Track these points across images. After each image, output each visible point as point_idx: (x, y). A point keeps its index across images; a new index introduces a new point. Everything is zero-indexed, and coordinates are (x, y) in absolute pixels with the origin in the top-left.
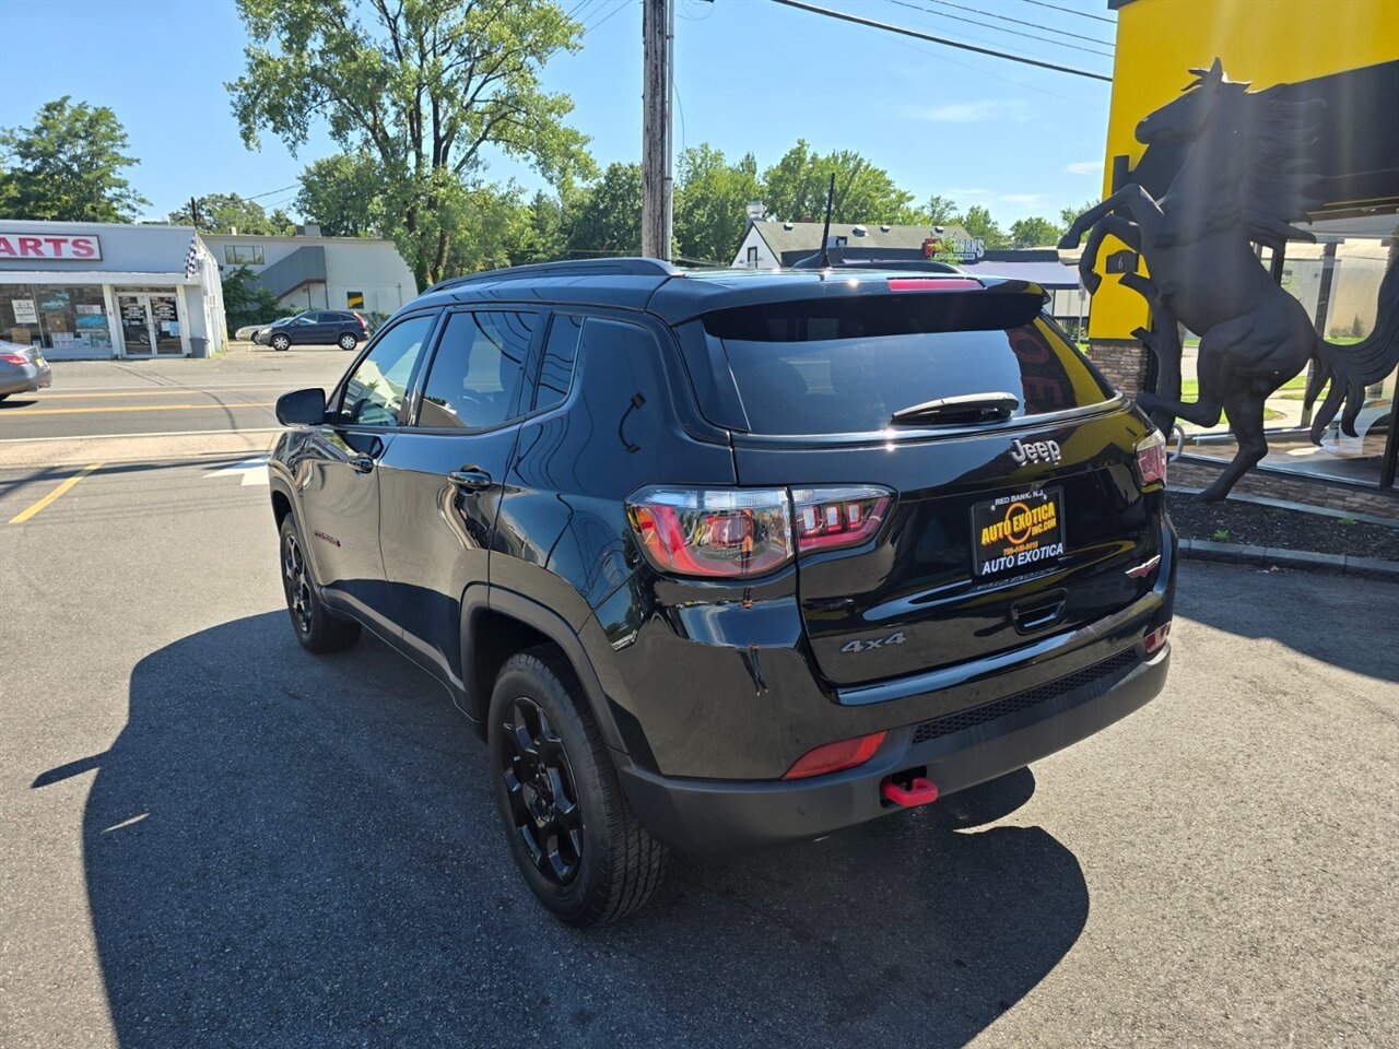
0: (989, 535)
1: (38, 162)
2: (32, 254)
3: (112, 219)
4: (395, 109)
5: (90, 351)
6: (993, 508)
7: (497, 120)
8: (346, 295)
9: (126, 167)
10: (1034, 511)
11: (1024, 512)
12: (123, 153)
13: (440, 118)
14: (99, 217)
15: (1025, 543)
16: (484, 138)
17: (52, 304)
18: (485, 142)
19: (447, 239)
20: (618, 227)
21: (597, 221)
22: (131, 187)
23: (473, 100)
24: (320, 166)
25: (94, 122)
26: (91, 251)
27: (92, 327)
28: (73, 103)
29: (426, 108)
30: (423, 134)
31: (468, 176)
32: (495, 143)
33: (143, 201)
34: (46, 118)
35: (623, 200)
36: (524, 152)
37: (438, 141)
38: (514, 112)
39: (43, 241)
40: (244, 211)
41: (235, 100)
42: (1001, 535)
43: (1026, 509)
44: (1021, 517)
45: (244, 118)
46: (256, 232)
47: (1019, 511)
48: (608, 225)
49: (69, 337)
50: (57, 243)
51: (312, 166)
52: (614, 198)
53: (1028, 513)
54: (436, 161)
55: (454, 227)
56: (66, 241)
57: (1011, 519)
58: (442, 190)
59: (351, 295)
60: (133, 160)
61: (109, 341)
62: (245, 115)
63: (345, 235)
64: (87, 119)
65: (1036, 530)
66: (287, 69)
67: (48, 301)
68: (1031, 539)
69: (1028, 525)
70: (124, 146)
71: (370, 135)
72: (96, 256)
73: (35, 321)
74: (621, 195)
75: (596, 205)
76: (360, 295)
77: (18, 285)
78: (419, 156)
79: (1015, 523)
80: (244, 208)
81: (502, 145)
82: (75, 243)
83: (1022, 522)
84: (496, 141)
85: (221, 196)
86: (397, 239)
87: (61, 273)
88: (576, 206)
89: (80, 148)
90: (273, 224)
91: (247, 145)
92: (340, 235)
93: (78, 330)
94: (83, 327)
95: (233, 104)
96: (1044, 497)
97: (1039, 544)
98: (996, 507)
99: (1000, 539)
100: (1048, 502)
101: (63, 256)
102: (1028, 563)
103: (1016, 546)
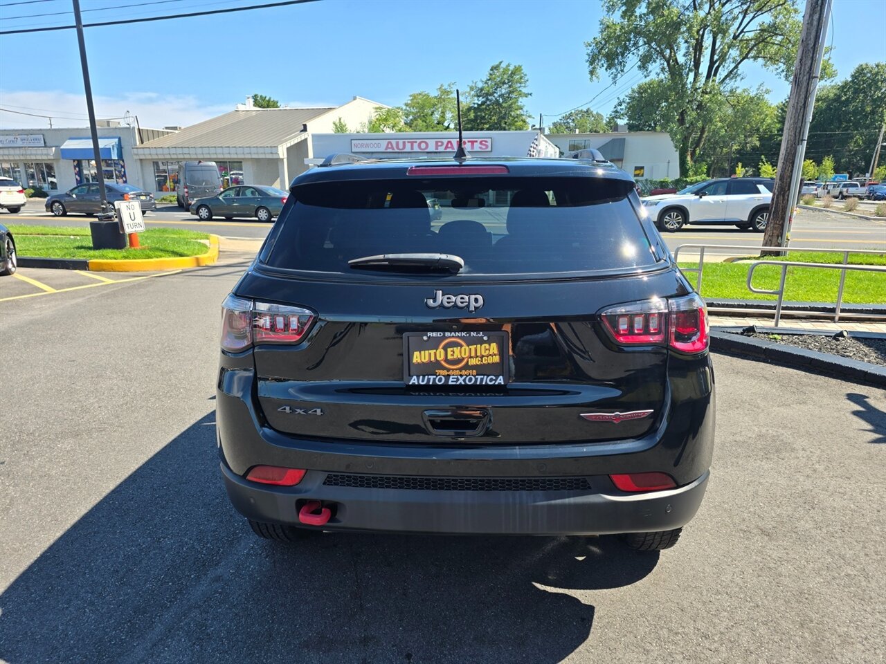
0: (419, 357)
1: (484, 99)
3: (514, 127)
4: (686, 45)
6: (425, 338)
7: (759, 43)
8: (634, 168)
9: (524, 98)
10: (473, 347)
11: (462, 346)
12: (524, 90)
13: (716, 48)
14: (507, 128)
15: (460, 369)
16: (746, 57)
18: (746, 60)
19: (706, 129)
20: (855, 113)
21: (837, 109)
22: (525, 109)
23: (742, 31)
24: (640, 87)
25: (513, 73)
26: (487, 147)
28: (503, 65)
29: (708, 42)
30: (702, 59)
31: (730, 84)
32: (755, 60)
33: (530, 116)
34: (491, 75)
35: (865, 92)
36: (777, 64)
37: (712, 63)
38: (772, 36)
40: (593, 119)
41: (589, 52)
42: (433, 359)
43: (464, 344)
44: (456, 349)
45: (592, 63)
46: (595, 131)
47: (453, 344)
48: (847, 113)
50: (473, 143)
51: (635, 87)
52: (856, 92)
53: (466, 347)
54: (708, 76)
55: (711, 121)
56: (476, 141)
57: (445, 348)
58: (707, 96)
59: (637, 168)
60: (528, 94)
62: (593, 60)
63: (648, 130)
64: (510, 72)
65: (473, 362)
66: (622, 28)
68: (467, 367)
69: (463, 356)
70: (525, 87)
71: (666, 64)
72: (489, 149)
74: (864, 88)
75: (840, 97)
76: (642, 168)
78: (696, 75)
79: (449, 353)
80: (593, 117)
81: (760, 61)
82: (481, 143)
83: (455, 353)
84: (755, 58)
85: (581, 111)
86: (671, 131)
88: (822, 100)
89: (504, 90)
90: (606, 125)
91: (591, 79)
92: (644, 130)
95: (588, 54)
96: (485, 338)
97: (474, 372)
98: (429, 338)
99: (431, 362)
100: (489, 342)
101: (475, 150)
102: (461, 384)
103: (448, 370)
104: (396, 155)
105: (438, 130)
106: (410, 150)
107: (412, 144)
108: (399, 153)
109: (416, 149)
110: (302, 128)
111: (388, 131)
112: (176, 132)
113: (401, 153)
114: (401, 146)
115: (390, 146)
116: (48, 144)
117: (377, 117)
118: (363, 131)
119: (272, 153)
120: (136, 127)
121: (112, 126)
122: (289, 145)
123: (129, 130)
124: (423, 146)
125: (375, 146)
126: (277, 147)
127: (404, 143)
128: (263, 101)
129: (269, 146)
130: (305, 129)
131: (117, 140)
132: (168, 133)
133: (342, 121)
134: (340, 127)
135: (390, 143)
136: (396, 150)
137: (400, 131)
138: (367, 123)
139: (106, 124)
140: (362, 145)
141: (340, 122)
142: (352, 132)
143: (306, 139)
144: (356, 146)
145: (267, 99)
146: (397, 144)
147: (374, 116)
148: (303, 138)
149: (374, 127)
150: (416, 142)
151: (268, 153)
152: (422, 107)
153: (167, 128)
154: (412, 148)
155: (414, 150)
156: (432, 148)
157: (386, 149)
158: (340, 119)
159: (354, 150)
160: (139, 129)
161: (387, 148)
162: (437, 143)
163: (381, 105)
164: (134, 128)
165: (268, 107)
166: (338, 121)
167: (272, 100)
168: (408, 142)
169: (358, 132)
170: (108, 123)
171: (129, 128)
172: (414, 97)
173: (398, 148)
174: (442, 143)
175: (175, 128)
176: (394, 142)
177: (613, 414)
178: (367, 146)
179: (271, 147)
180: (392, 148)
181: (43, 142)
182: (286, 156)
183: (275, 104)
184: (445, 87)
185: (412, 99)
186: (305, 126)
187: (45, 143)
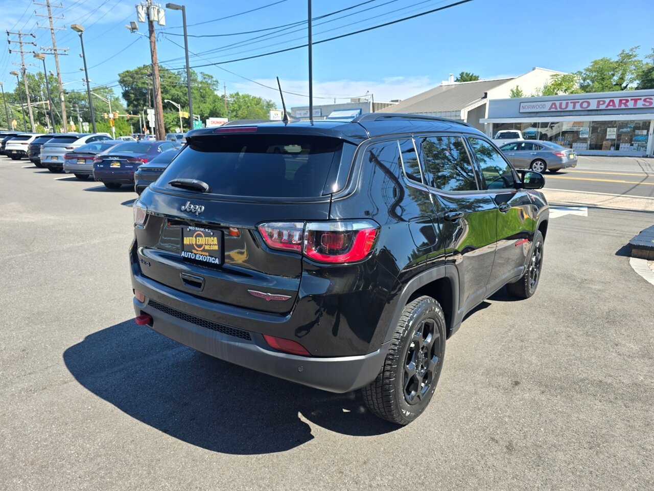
0: (186, 241)
2: (623, 106)
5: (636, 153)
6: (188, 229)
10: (207, 238)
11: (202, 237)
15: (201, 251)
17: (625, 130)
26: (651, 103)
27: (640, 141)
39: (630, 100)
43: (203, 236)
44: (200, 238)
47: (199, 235)
49: (628, 145)
50: (636, 101)
53: (204, 238)
56: (640, 99)
57: (196, 237)
61: (646, 148)
65: (207, 248)
67: (623, 129)
68: (205, 250)
69: (203, 243)
73: (615, 138)
77: (612, 121)
79: (197, 240)
82: (645, 100)
83: (201, 241)
87: (633, 115)
93: (633, 142)
94: (635, 141)
96: (212, 234)
97: (207, 254)
98: (190, 230)
99: (190, 244)
100: (213, 236)
101: (638, 107)
102: (201, 260)
103: (197, 251)
104: (559, 114)
105: (613, 91)
106: (572, 109)
107: (575, 104)
108: (561, 112)
109: (578, 107)
110: (484, 95)
111: (561, 93)
112: (397, 103)
113: (563, 111)
114: (563, 106)
115: (553, 106)
116: (323, 115)
117: (553, 83)
118: (538, 95)
119: (456, 116)
120: (372, 102)
121: (361, 101)
122: (470, 109)
123: (367, 104)
124: (585, 105)
125: (541, 107)
126: (460, 111)
127: (567, 104)
128: (468, 76)
129: (455, 110)
130: (486, 97)
131: (359, 111)
132: (391, 104)
133: (519, 88)
134: (516, 94)
135: (555, 104)
136: (559, 110)
137: (572, 93)
138: (542, 88)
139: (358, 100)
140: (529, 107)
141: (517, 89)
142: (527, 96)
143: (485, 104)
144: (524, 108)
145: (471, 75)
146: (561, 104)
147: (550, 82)
148: (483, 103)
149: (548, 91)
150: (578, 102)
151: (453, 116)
152: (601, 71)
153: (392, 101)
154: (574, 107)
155: (576, 109)
156: (593, 106)
157: (550, 109)
158: (517, 87)
159: (522, 111)
160: (373, 103)
161: (551, 107)
162: (599, 102)
163: (558, 73)
164: (370, 102)
165: (470, 80)
166: (516, 88)
167: (474, 75)
168: (571, 102)
169: (533, 96)
170: (359, 99)
171: (366, 103)
172: (596, 63)
173: (560, 107)
174: (604, 102)
175: (397, 101)
176: (558, 103)
177: (266, 294)
178: (534, 107)
179: (456, 111)
180: (556, 108)
181: (320, 114)
182: (466, 117)
183: (476, 78)
184: (627, 51)
185: (594, 65)
186: (486, 94)
187: (321, 114)
